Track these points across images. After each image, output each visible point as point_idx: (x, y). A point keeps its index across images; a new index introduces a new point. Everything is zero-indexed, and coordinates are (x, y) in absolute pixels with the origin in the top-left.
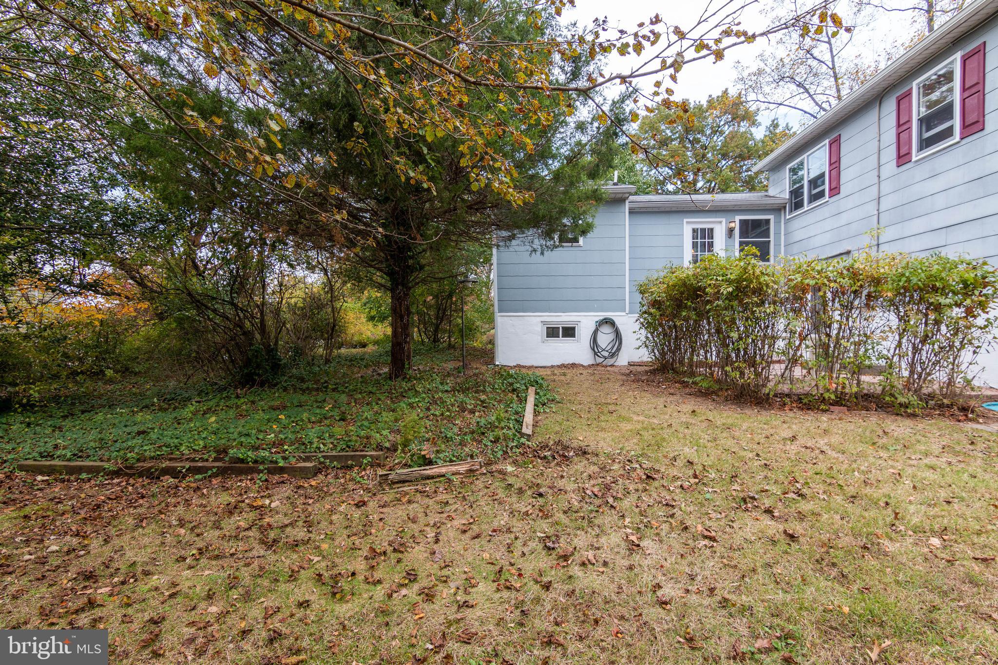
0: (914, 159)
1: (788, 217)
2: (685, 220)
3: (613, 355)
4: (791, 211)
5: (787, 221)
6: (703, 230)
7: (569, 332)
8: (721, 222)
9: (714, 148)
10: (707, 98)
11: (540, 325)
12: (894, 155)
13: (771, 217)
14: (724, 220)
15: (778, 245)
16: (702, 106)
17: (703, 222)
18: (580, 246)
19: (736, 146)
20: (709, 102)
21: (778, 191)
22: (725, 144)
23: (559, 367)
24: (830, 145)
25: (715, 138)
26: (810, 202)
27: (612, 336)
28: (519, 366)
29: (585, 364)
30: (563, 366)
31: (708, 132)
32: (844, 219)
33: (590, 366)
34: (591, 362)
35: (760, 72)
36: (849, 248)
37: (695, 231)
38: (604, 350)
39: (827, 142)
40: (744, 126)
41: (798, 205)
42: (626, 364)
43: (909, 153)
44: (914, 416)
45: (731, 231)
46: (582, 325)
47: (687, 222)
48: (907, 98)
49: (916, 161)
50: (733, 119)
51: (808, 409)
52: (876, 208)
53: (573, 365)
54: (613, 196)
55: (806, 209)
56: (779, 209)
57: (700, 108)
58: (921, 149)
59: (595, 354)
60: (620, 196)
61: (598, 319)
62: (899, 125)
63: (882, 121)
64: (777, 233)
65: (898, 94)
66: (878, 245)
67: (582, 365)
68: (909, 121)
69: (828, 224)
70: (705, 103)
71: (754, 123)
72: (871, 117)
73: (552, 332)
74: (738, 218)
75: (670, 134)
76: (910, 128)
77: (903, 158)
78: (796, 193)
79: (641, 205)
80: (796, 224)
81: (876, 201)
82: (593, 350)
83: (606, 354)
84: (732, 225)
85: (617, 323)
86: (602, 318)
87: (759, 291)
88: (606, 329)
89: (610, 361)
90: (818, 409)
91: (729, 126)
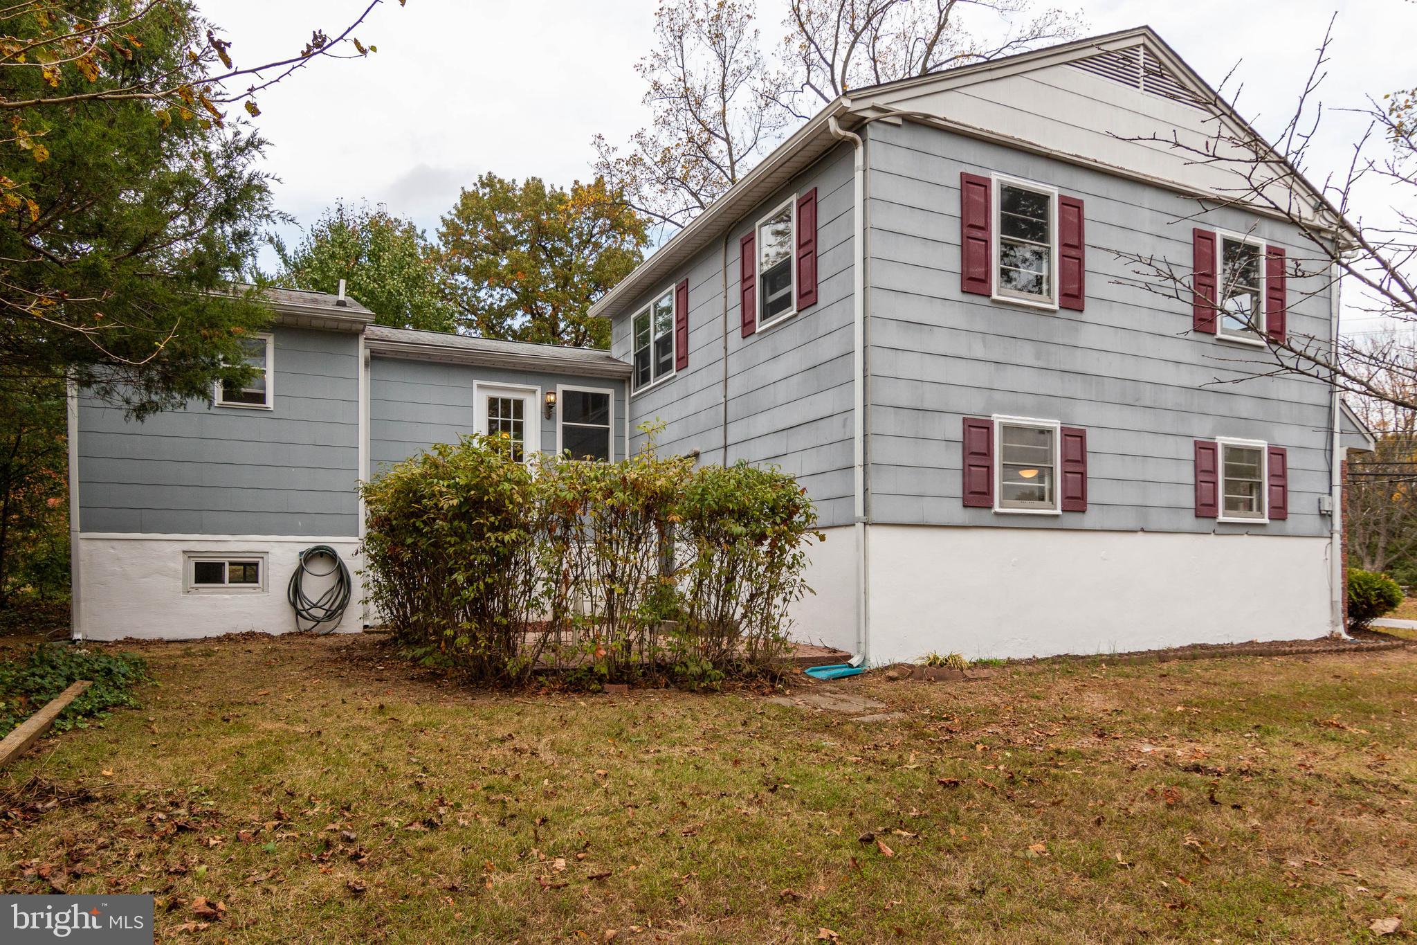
0: (758, 330)
1: (633, 394)
2: (476, 383)
3: (331, 615)
4: (637, 386)
5: (633, 400)
6: (506, 402)
7: (248, 572)
8: (534, 392)
9: (582, 269)
10: (571, 185)
11: (181, 558)
12: (739, 323)
13: (610, 392)
14: (539, 389)
15: (620, 437)
16: (564, 195)
17: (507, 389)
18: (267, 410)
19: (614, 272)
20: (574, 191)
21: (622, 351)
22: (599, 266)
23: (219, 640)
24: (678, 292)
25: (586, 252)
26: (658, 374)
27: (329, 582)
28: (129, 641)
29: (276, 632)
30: (229, 637)
31: (576, 241)
32: (693, 404)
33: (283, 636)
34: (289, 627)
35: (635, 161)
36: (697, 449)
37: (493, 403)
38: (315, 606)
39: (673, 287)
40: (629, 244)
41: (645, 378)
42: (360, 629)
43: (753, 321)
44: (708, 691)
45: (549, 409)
46: (271, 558)
47: (480, 387)
48: (751, 243)
49: (761, 333)
50: (612, 227)
51: (574, 691)
52: (723, 394)
53: (251, 636)
54: (334, 325)
55: (652, 384)
56: (620, 381)
57: (560, 198)
58: (764, 317)
59: (298, 613)
60: (347, 325)
61: (304, 548)
62: (744, 280)
63: (728, 268)
64: (620, 419)
65: (742, 236)
66: (726, 447)
67: (268, 636)
68: (752, 276)
69: (676, 412)
70: (568, 191)
71: (643, 240)
72: (717, 263)
73: (208, 573)
74: (560, 388)
75: (513, 233)
76: (753, 286)
77: (747, 327)
78: (642, 357)
79: (395, 347)
80: (644, 406)
81: (723, 383)
82: (294, 605)
83: (320, 613)
84: (552, 398)
85: (340, 554)
86: (312, 546)
87: (497, 507)
88: (320, 567)
89: (328, 626)
90: (588, 690)
91: (608, 238)
